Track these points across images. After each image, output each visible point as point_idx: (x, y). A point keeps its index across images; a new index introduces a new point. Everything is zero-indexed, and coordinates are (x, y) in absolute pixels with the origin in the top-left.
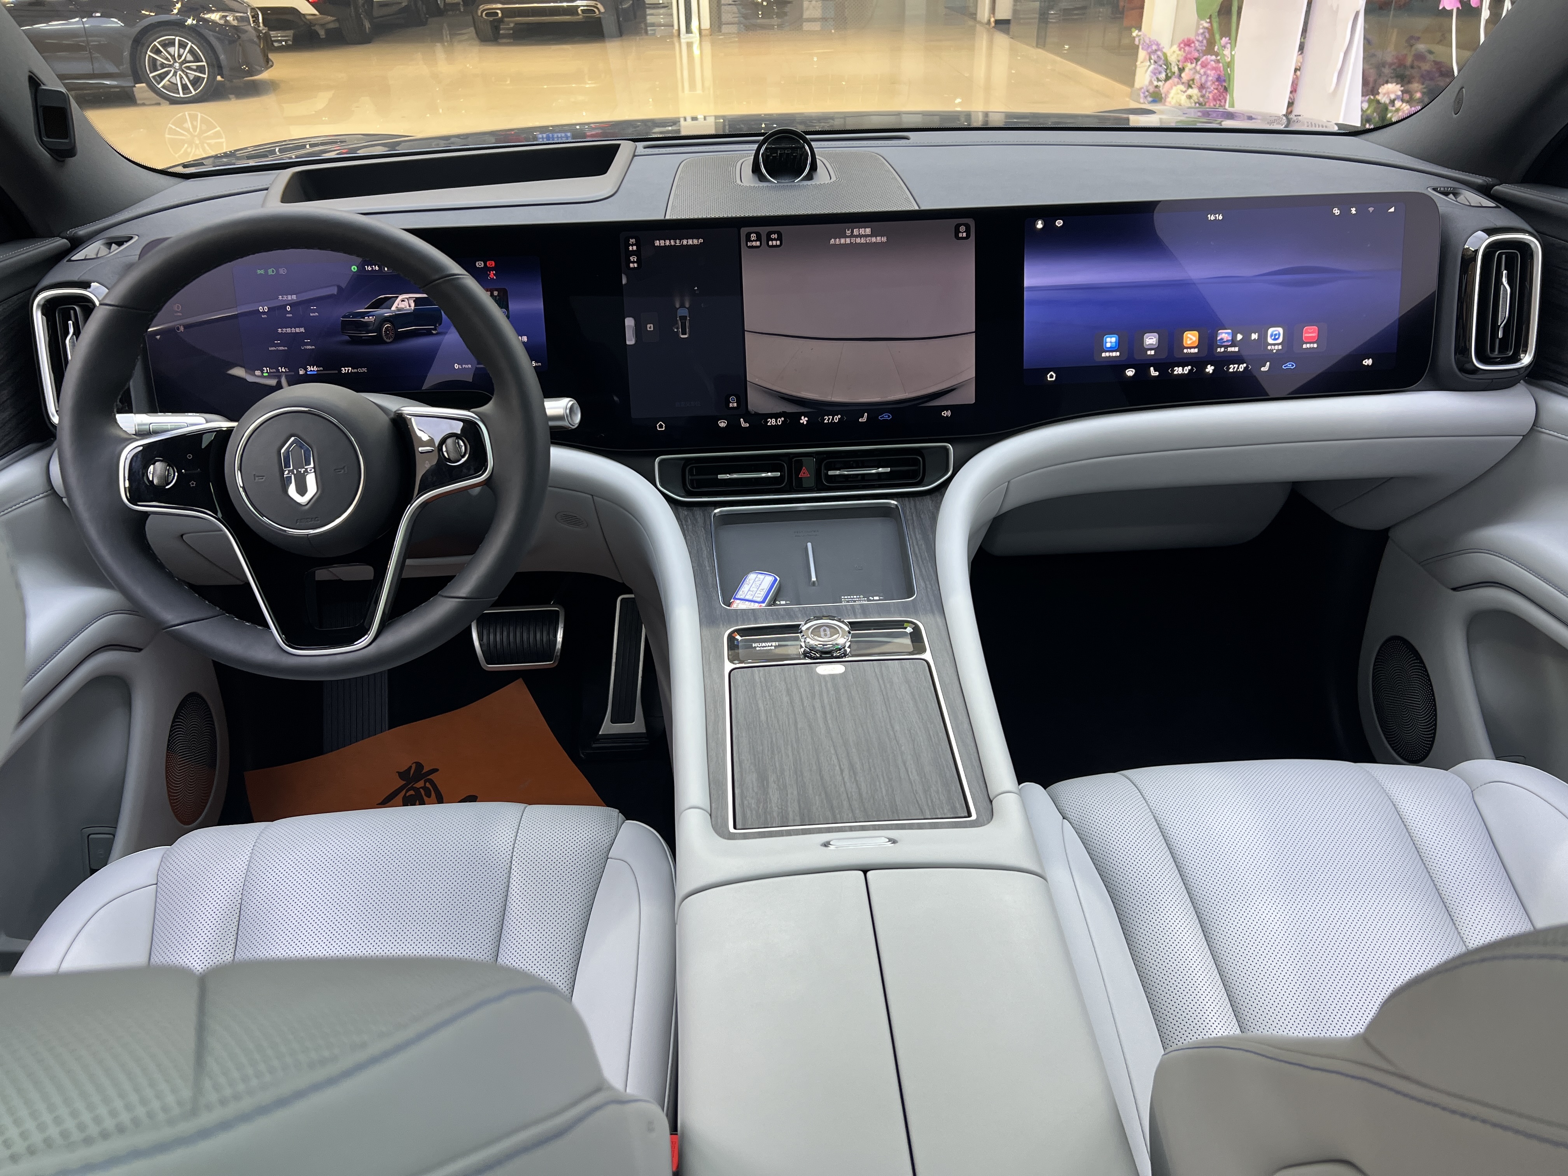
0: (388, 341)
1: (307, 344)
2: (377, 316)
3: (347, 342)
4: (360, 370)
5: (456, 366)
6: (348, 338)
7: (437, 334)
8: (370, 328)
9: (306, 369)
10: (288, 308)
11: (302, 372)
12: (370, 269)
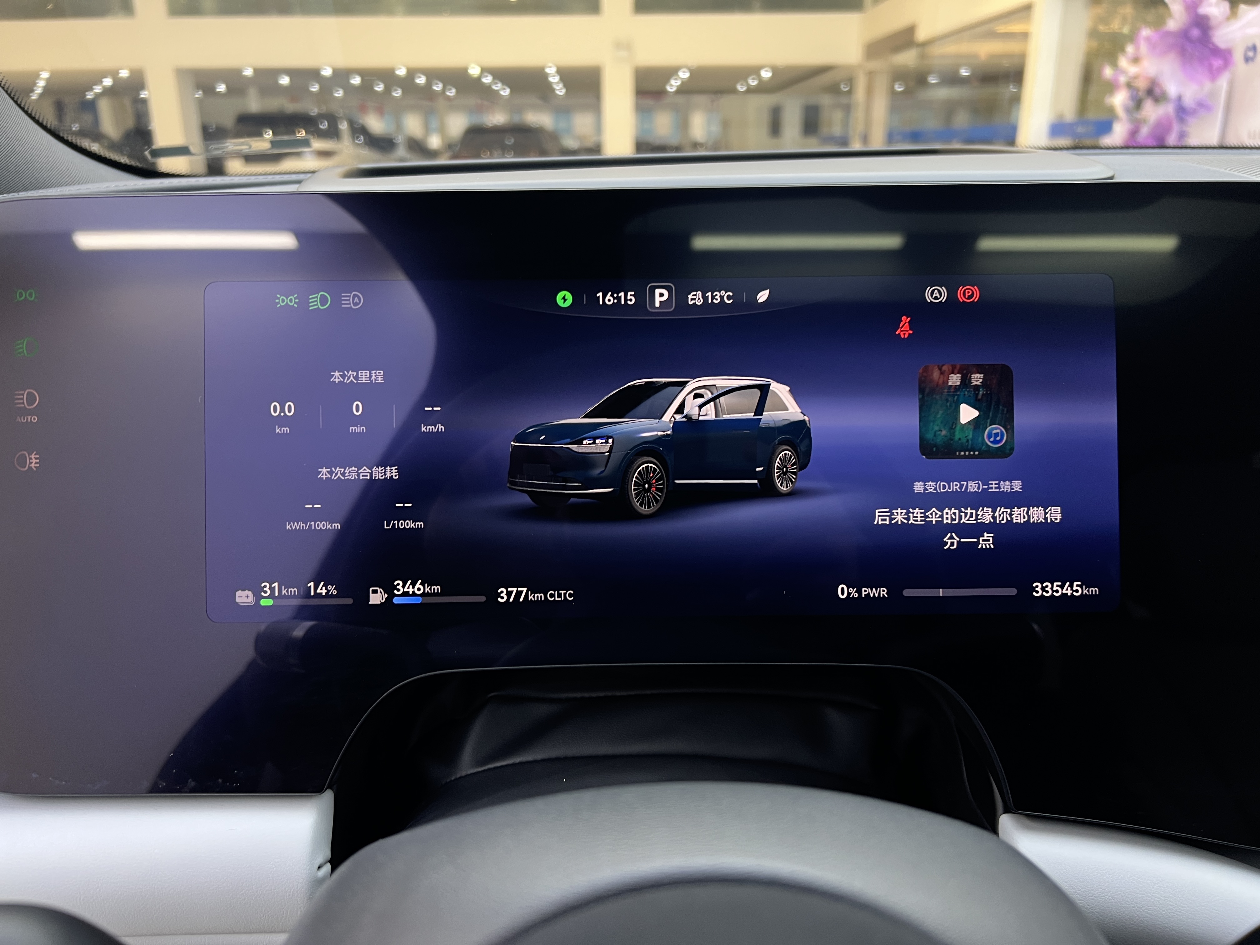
0: (644, 510)
1: (404, 514)
2: (617, 441)
3: (521, 513)
4: (554, 596)
5: (843, 591)
6: (526, 500)
7: (791, 494)
8: (596, 472)
9: (390, 590)
10: (357, 408)
11: (376, 598)
12: (610, 300)
